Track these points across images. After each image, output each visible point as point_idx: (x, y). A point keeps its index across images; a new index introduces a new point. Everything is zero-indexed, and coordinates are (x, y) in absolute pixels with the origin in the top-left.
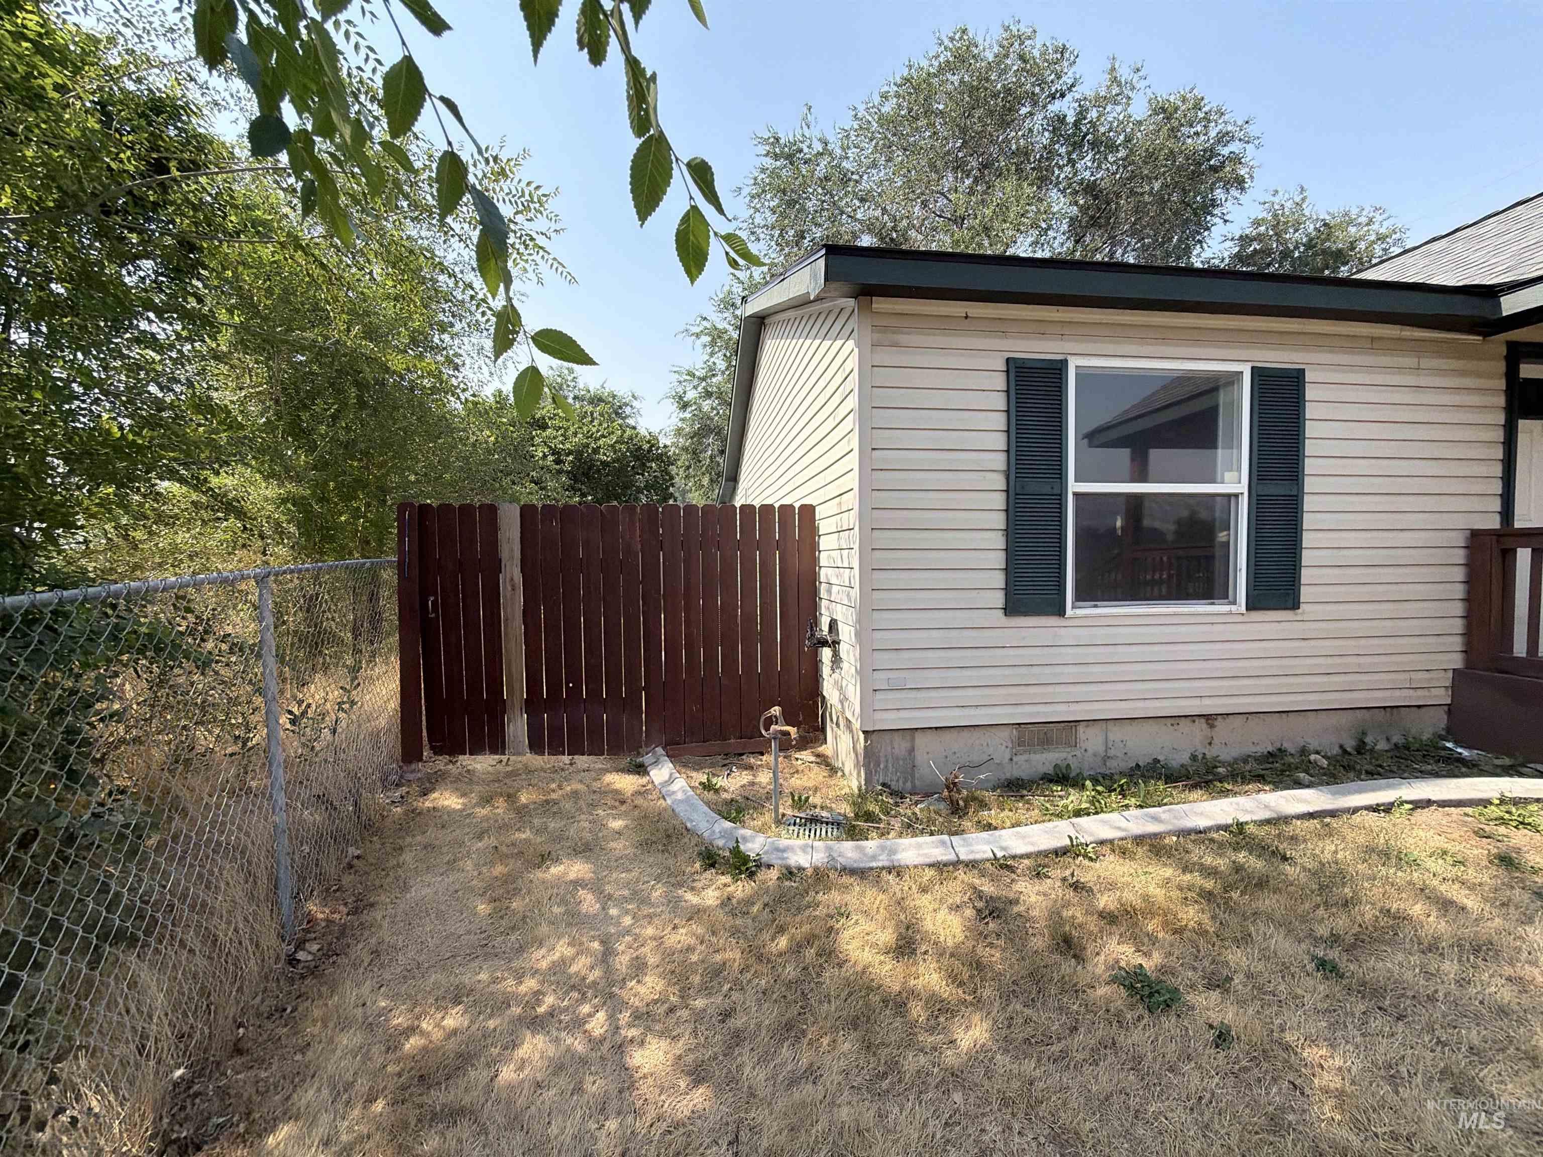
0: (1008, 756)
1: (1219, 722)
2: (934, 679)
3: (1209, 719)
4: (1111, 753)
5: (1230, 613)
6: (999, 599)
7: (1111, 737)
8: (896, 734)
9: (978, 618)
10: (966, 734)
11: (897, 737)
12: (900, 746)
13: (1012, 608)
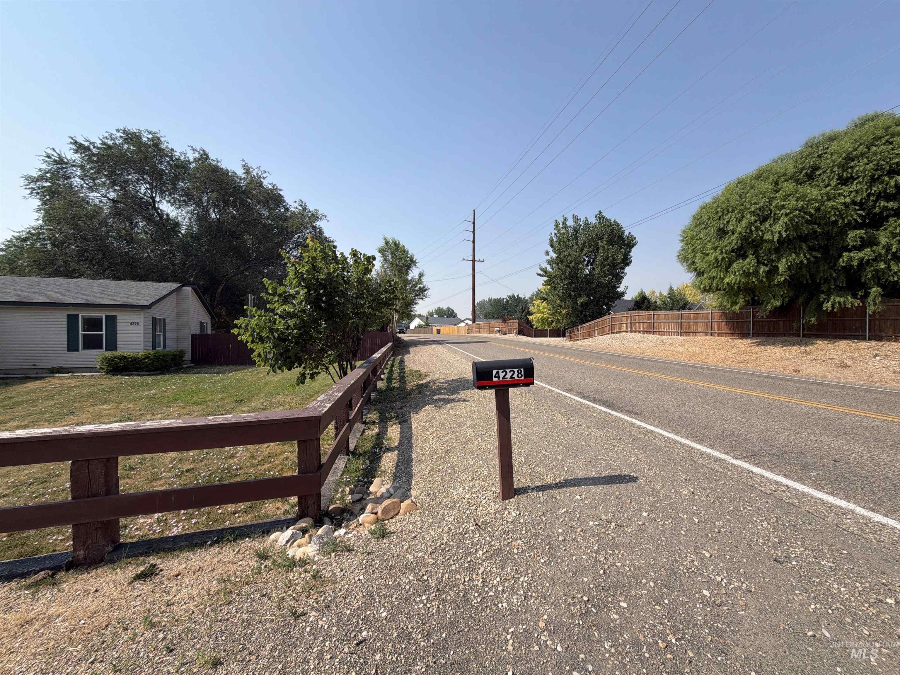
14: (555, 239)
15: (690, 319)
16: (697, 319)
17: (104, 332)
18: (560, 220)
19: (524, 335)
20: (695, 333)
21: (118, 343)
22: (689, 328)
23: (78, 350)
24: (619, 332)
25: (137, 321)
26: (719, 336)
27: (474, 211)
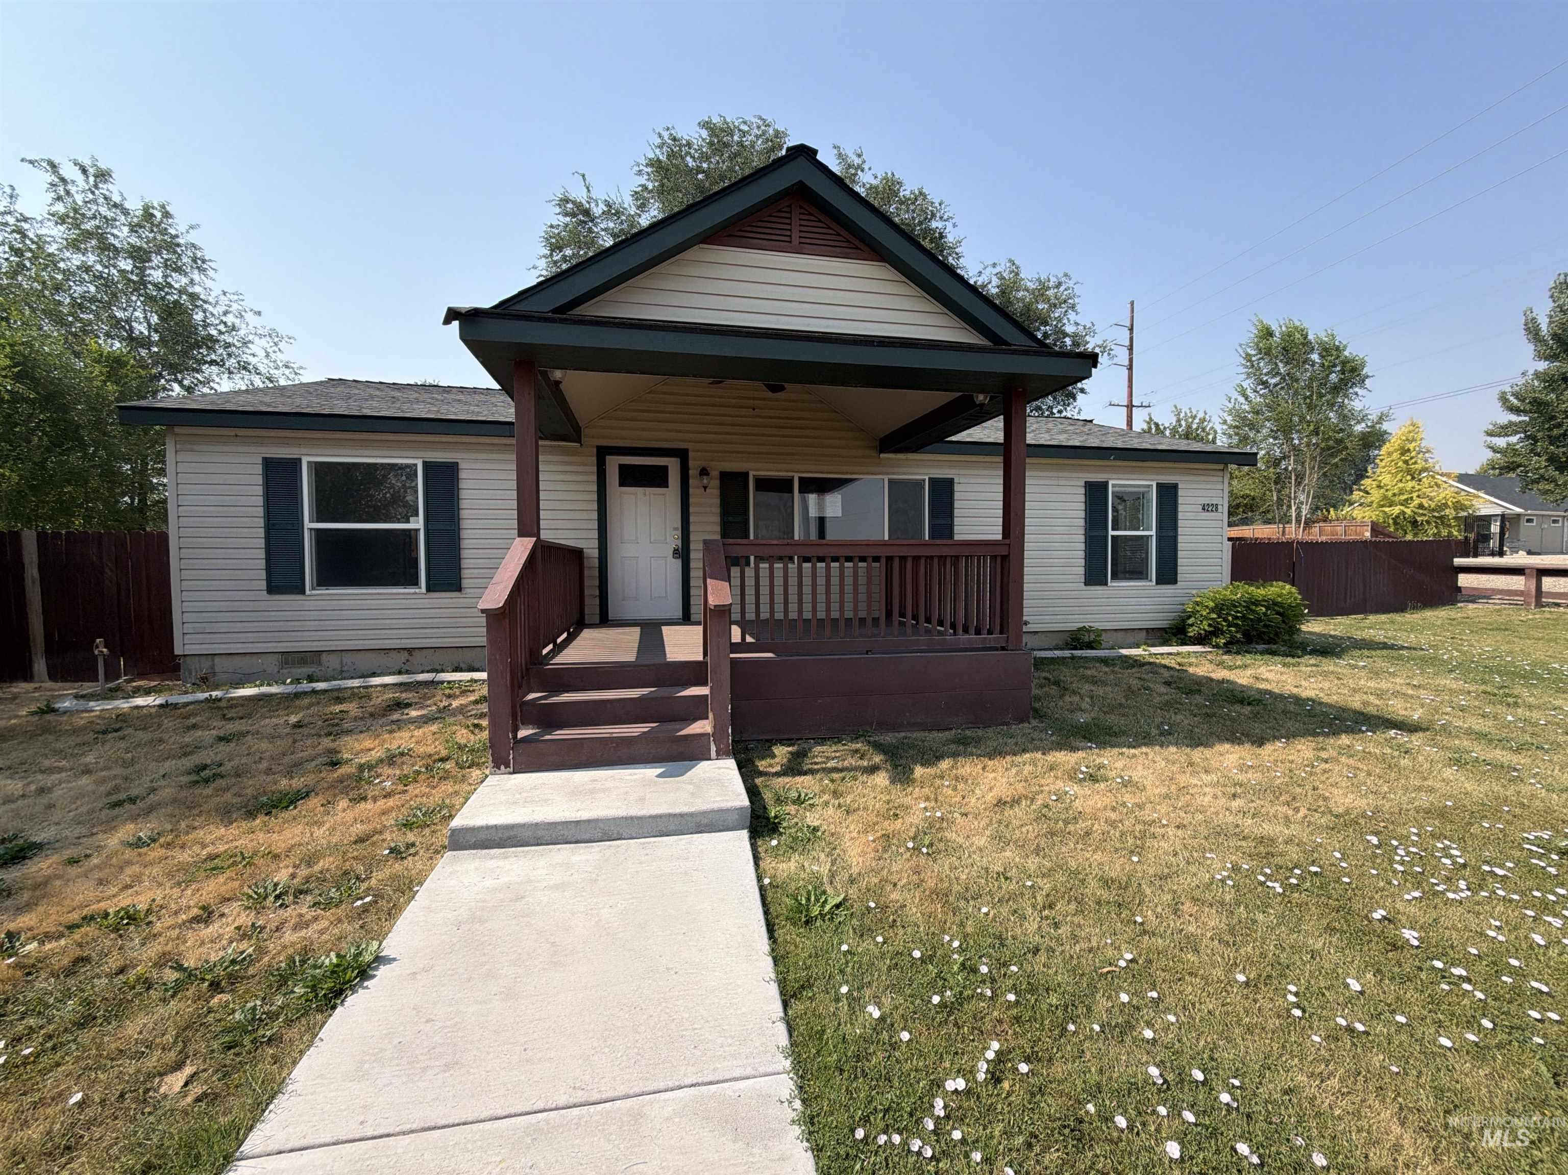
0: (276, 670)
1: (415, 653)
2: (223, 627)
3: (410, 651)
4: (345, 669)
5: (415, 593)
6: (263, 584)
7: (345, 660)
8: (203, 658)
9: (251, 595)
10: (248, 657)
11: (203, 659)
12: (206, 664)
13: (272, 589)
17: (1153, 533)
21: (1179, 562)
25: (1215, 501)
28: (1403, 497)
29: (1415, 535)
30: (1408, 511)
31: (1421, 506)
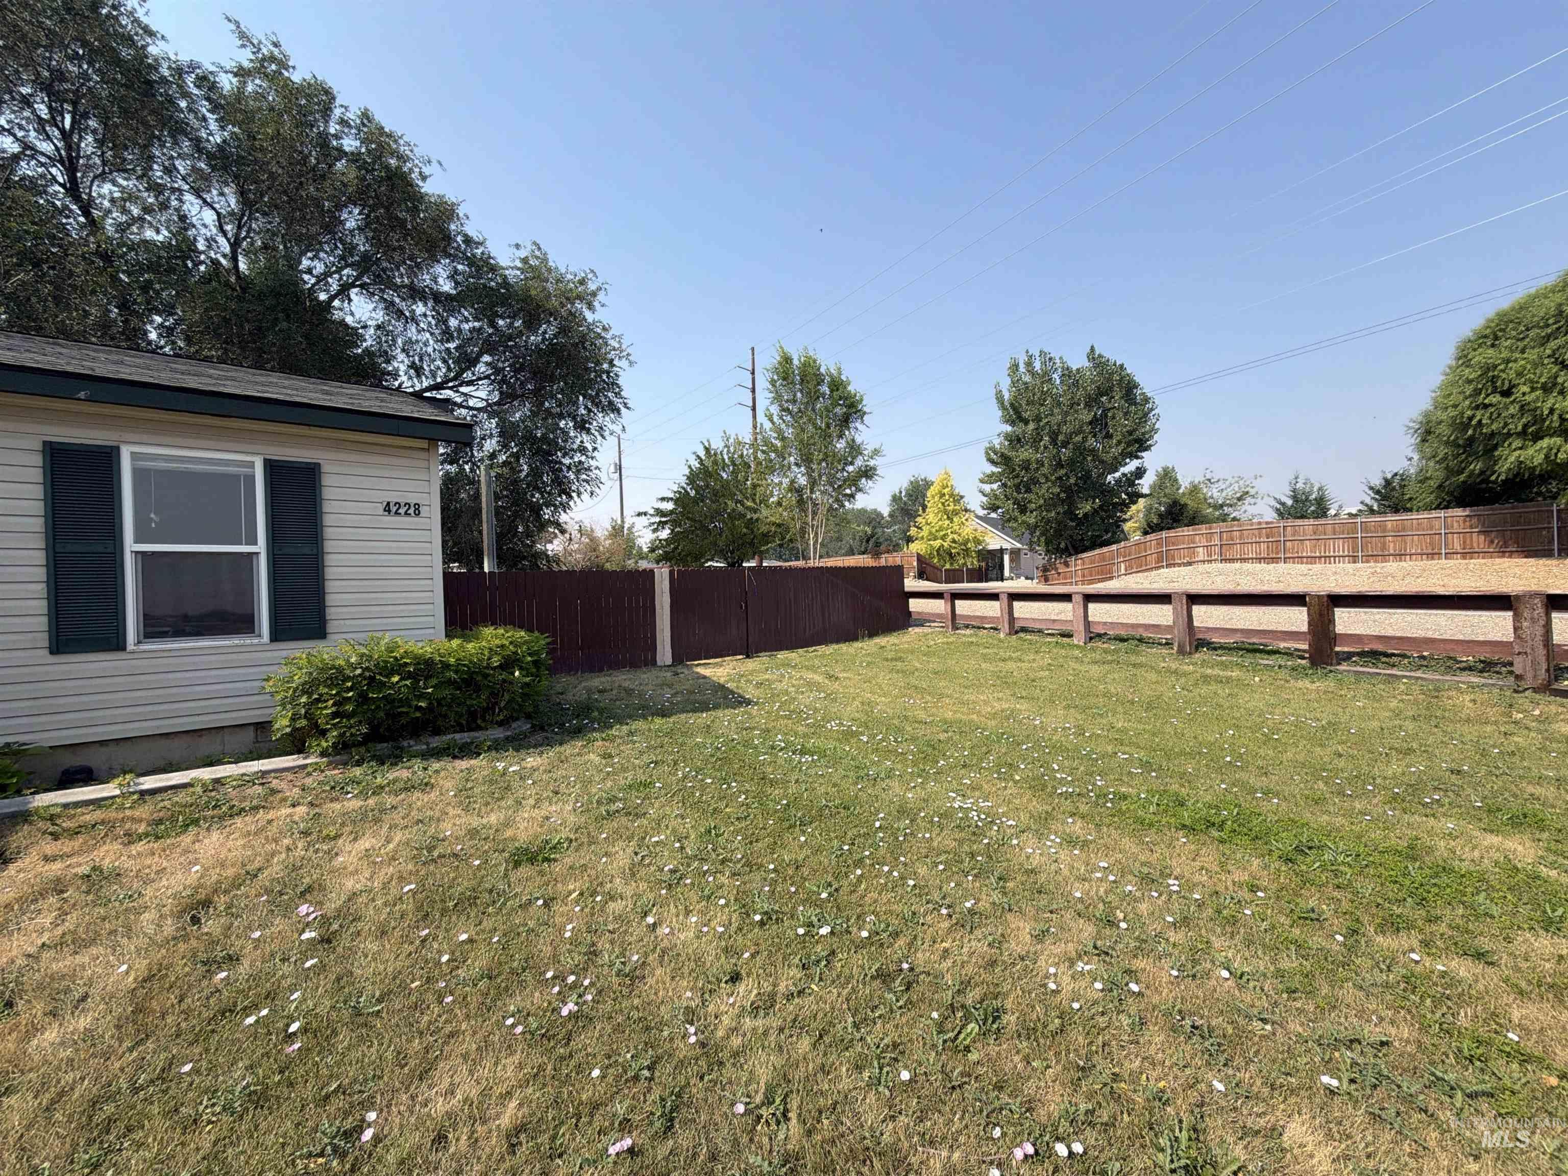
14: (1007, 396)
15: (1384, 531)
16: (1404, 529)
17: (261, 546)
18: (1022, 360)
19: (927, 579)
20: (1400, 556)
21: (330, 599)
22: (1384, 547)
23: (119, 645)
24: (1190, 564)
25: (413, 499)
26: (1465, 558)
27: (753, 349)
28: (942, 533)
29: (952, 564)
30: (945, 544)
31: (954, 541)
